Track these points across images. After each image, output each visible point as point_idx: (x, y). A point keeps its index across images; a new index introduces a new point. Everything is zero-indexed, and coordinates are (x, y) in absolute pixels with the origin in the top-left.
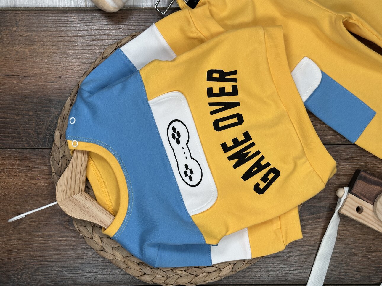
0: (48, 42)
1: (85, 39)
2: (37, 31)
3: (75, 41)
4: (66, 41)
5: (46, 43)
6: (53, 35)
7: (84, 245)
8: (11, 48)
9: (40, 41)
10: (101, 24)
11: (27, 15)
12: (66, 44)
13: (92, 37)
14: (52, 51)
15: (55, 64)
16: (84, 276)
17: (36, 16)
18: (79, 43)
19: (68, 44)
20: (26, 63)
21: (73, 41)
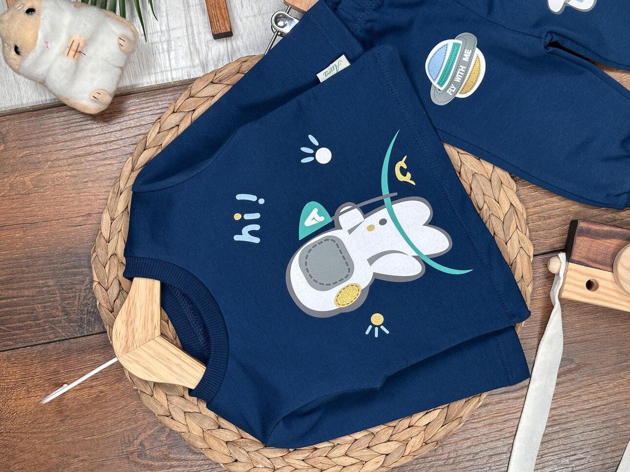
0: (59, 160)
1: (119, 145)
2: (38, 145)
3: (104, 151)
4: (89, 154)
5: (57, 163)
6: (66, 147)
9: (47, 161)
10: (143, 115)
11: (18, 121)
12: (91, 158)
13: (130, 139)
14: (69, 174)
15: (78, 193)
17: (33, 121)
18: (110, 154)
19: (94, 159)
20: (29, 201)
21: (101, 152)
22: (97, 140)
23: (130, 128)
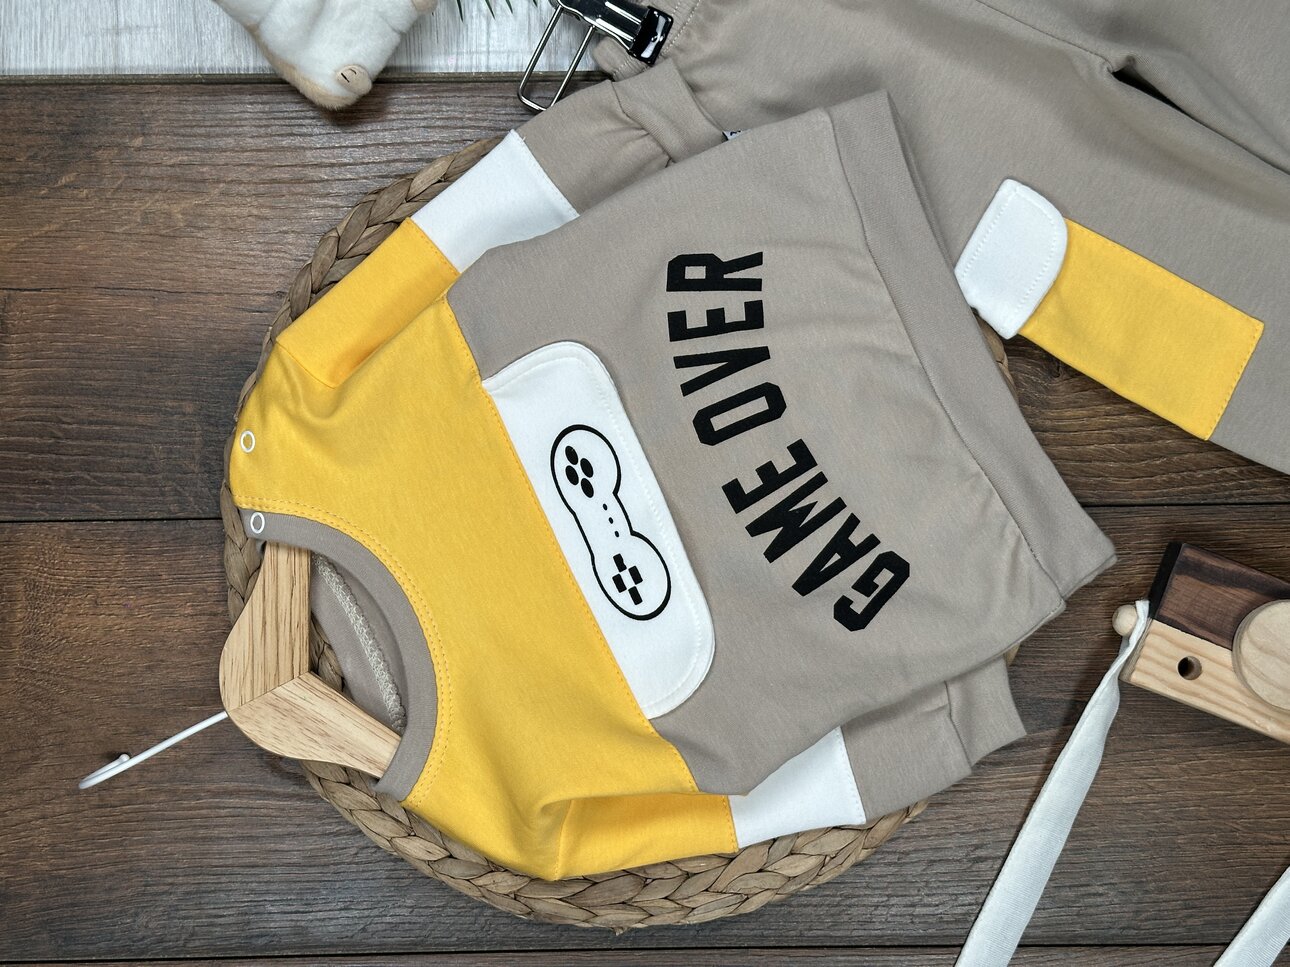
0: (240, 182)
1: (357, 173)
2: (206, 150)
3: (327, 180)
4: (298, 181)
5: (236, 188)
6: (257, 161)
7: (330, 824)
8: (126, 204)
9: (218, 181)
10: (409, 125)
11: (177, 98)
12: (299, 189)
13: (378, 166)
14: (255, 212)
15: (264, 251)
16: (331, 919)
17: (204, 103)
18: (337, 188)
19: (305, 191)
20: (173, 250)
21: (320, 182)
22: (316, 158)
23: (381, 145)
